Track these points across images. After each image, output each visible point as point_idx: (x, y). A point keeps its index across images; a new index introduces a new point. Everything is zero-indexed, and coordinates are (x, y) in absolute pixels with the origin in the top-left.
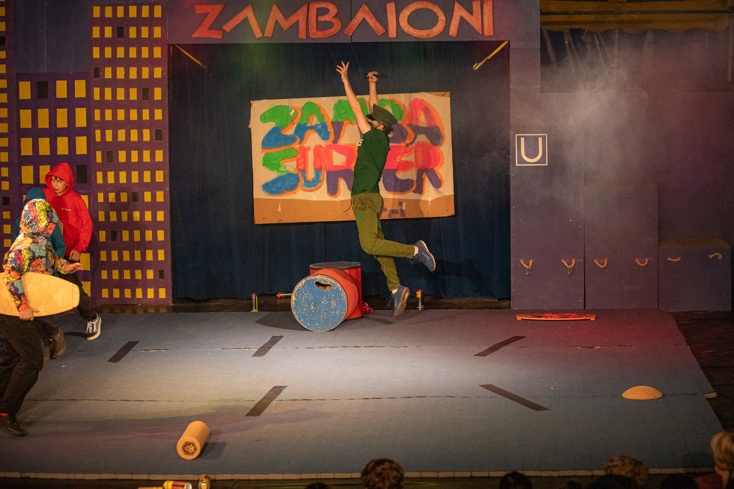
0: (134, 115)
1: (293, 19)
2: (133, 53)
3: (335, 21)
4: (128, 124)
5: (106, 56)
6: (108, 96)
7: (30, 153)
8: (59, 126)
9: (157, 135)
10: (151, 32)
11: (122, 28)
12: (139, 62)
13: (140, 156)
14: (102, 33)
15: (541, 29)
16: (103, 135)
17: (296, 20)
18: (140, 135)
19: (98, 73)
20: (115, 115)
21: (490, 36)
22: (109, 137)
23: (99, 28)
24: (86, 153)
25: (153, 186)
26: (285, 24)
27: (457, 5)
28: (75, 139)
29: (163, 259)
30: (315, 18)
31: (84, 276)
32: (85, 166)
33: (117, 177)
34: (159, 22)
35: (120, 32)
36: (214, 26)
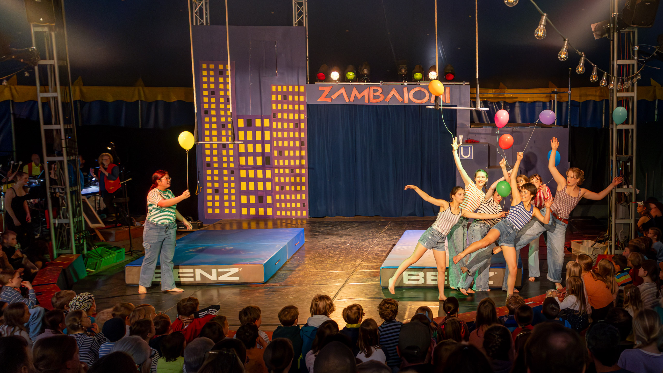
0: (291, 135)
1: (362, 94)
2: (291, 107)
3: (381, 95)
4: (289, 139)
5: (279, 108)
6: (280, 126)
7: (244, 151)
8: (257, 139)
9: (302, 144)
10: (299, 98)
11: (286, 96)
12: (294, 111)
13: (295, 153)
14: (277, 98)
15: (470, 100)
16: (277, 144)
18: (294, 144)
19: (275, 116)
20: (283, 135)
21: (448, 103)
22: (280, 145)
23: (275, 96)
24: (269, 151)
25: (301, 167)
26: (359, 96)
28: (264, 145)
29: (305, 198)
30: (372, 94)
31: (269, 206)
32: (269, 157)
33: (284, 162)
34: (303, 94)
35: (285, 98)
36: (328, 96)
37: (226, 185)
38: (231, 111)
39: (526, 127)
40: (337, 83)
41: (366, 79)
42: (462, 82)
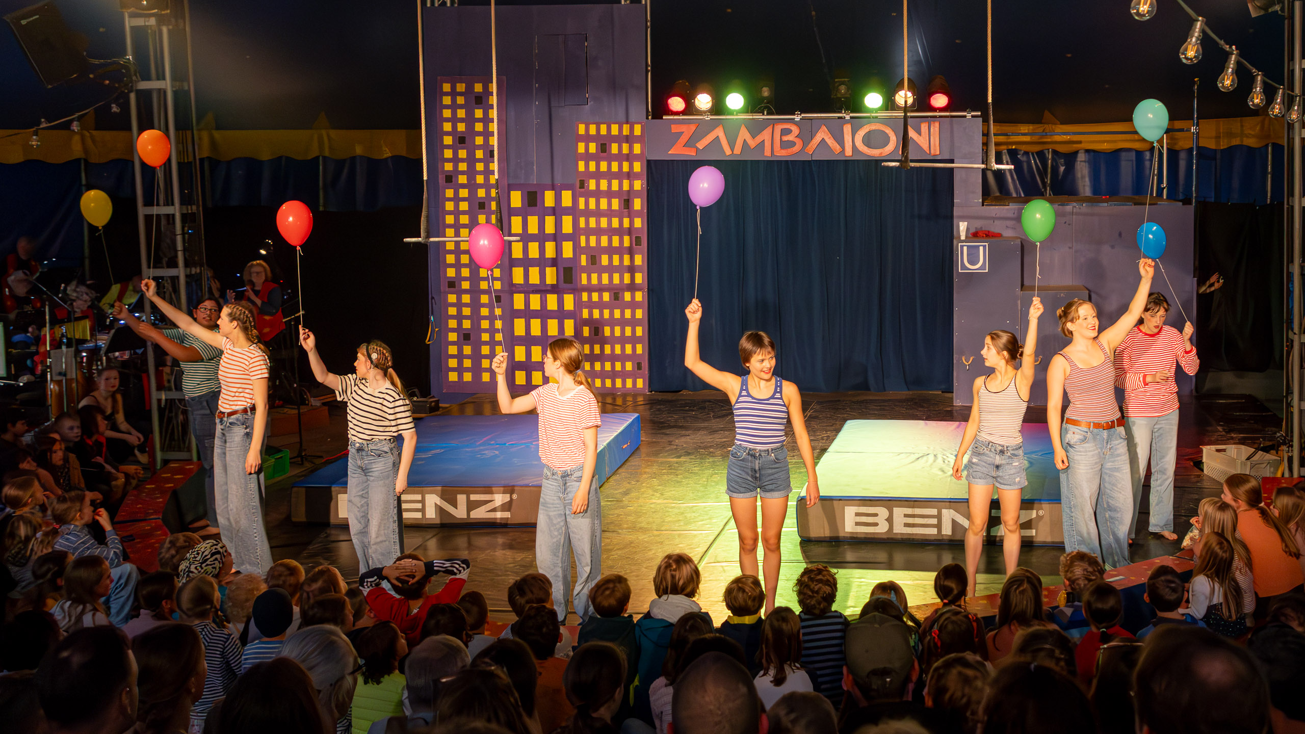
0: (615, 223)
1: (759, 139)
2: (615, 167)
3: (798, 141)
4: (610, 232)
5: (591, 170)
6: (592, 205)
7: (521, 257)
8: (547, 231)
9: (636, 241)
10: (631, 148)
11: (605, 144)
12: (620, 175)
13: (621, 260)
14: (587, 148)
15: (983, 150)
16: (588, 241)
17: (761, 140)
18: (621, 241)
19: (583, 184)
20: (598, 222)
21: (938, 155)
22: (593, 243)
23: (583, 144)
24: (571, 256)
25: (632, 287)
26: (752, 143)
28: (562, 244)
29: (641, 352)
30: (779, 138)
32: (571, 268)
33: (600, 278)
34: (639, 139)
35: (603, 148)
36: (690, 143)
37: (485, 324)
38: (496, 176)
39: (1101, 204)
40: (708, 118)
41: (765, 108)
42: (965, 111)
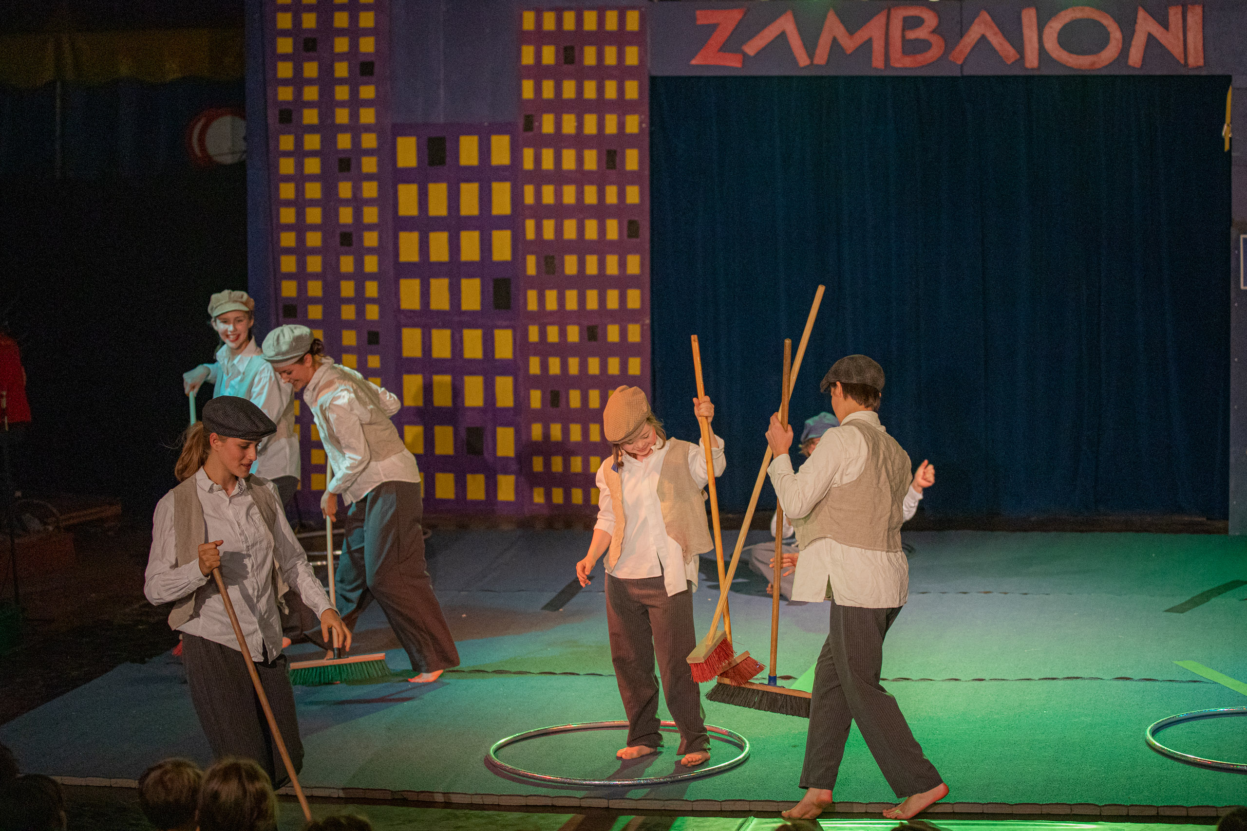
2: (590, 90)
3: (935, 40)
4: (581, 211)
5: (545, 96)
6: (548, 163)
7: (415, 258)
8: (464, 212)
9: (631, 229)
10: (621, 56)
12: (600, 106)
13: (602, 264)
16: (539, 228)
17: (866, 38)
18: (602, 230)
19: (532, 123)
20: (558, 194)
21: (1199, 67)
22: (549, 233)
23: (531, 49)
24: (508, 257)
26: (849, 44)
27: (1141, 14)
28: (490, 235)
31: (504, 466)
32: (509, 280)
33: (561, 300)
34: (635, 38)
35: (569, 55)
36: (732, 44)
38: (372, 110)
